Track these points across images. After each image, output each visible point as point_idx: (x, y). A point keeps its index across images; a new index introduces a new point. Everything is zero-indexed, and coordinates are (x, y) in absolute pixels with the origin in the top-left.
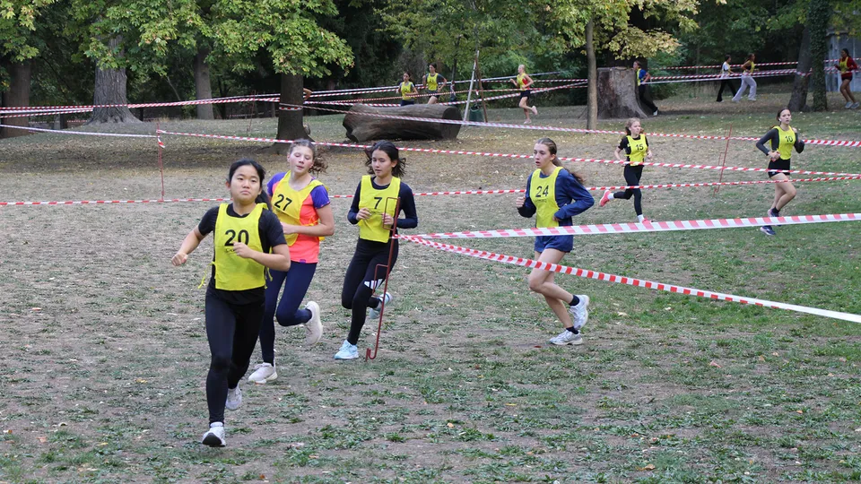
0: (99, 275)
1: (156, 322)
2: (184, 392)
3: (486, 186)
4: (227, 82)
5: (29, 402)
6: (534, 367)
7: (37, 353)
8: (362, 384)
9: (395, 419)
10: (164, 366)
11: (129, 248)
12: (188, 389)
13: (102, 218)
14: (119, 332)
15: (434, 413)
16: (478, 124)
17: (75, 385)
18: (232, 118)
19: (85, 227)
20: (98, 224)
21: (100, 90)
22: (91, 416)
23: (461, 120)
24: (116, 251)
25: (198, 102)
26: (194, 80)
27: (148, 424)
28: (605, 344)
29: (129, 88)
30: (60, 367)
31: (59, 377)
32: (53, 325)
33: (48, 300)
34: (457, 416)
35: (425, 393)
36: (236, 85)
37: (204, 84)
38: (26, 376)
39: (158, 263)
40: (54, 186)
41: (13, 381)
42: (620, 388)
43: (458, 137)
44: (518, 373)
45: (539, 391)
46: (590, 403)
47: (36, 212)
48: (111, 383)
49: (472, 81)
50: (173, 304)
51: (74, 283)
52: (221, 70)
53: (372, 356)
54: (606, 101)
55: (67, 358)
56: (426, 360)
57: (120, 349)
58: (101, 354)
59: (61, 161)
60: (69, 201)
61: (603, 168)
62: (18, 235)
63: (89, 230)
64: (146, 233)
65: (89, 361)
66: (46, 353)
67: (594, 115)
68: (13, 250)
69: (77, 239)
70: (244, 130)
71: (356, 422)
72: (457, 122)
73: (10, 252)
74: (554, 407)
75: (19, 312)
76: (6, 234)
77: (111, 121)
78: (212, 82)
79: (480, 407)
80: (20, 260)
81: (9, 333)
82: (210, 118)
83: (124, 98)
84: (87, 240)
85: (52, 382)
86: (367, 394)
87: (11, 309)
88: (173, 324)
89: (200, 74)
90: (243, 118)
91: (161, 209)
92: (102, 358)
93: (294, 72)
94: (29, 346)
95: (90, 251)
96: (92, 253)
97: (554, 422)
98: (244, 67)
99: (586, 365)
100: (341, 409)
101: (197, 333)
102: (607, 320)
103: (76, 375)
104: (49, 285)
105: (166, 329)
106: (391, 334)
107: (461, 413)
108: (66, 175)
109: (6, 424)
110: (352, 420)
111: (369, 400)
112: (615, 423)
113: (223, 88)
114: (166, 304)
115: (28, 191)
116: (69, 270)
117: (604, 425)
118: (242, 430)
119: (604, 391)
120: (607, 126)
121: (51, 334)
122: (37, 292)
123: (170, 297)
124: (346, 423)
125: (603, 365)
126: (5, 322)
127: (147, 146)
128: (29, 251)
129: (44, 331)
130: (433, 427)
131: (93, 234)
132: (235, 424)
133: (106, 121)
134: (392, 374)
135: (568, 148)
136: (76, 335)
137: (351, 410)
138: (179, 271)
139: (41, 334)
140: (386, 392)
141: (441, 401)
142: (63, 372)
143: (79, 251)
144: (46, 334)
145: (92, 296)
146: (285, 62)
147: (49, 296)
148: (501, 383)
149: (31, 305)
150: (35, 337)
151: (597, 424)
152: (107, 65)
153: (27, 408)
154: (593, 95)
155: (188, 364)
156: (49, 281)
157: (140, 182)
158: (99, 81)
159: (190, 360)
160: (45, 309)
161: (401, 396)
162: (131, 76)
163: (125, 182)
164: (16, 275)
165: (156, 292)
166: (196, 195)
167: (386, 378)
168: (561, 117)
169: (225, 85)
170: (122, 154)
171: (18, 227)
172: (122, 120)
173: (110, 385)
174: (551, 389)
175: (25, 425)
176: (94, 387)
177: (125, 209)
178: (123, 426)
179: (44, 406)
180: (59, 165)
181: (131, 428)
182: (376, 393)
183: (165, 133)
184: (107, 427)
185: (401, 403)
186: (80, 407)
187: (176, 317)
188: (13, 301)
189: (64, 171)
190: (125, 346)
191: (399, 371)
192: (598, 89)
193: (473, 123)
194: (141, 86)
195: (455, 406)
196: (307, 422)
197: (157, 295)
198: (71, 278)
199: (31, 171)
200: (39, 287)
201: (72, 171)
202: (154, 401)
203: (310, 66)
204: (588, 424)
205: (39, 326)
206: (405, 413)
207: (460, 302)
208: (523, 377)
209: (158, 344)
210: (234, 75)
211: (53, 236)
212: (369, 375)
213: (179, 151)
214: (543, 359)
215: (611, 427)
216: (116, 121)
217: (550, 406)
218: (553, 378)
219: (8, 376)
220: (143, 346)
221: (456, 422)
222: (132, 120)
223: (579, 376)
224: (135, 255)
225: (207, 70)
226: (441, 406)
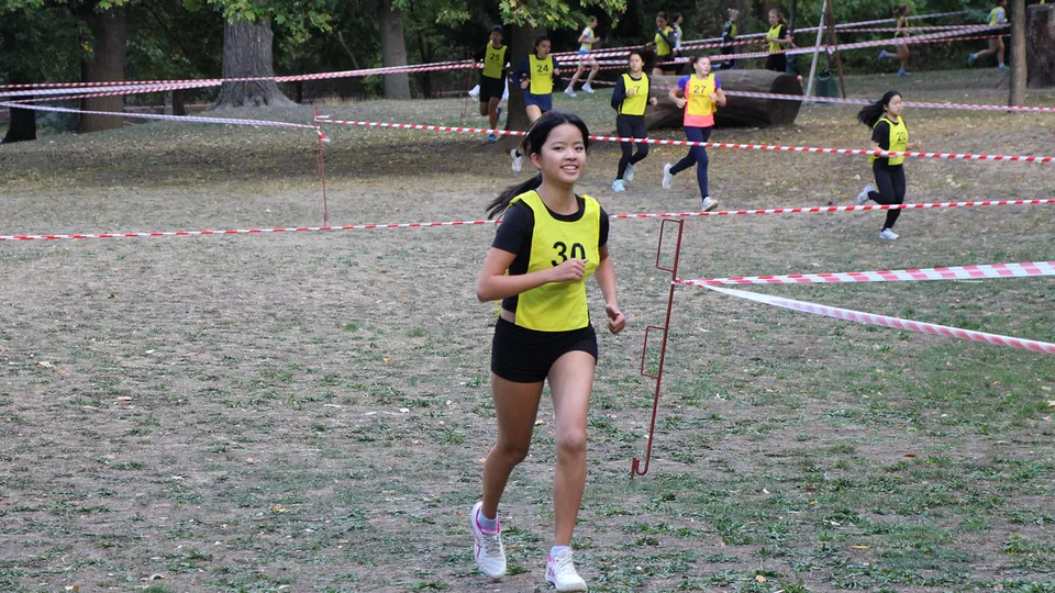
0: (222, 345)
1: (307, 418)
2: (345, 527)
3: (841, 200)
4: (433, 40)
5: (107, 543)
6: (901, 487)
7: (122, 467)
8: (624, 513)
9: (673, 570)
10: (316, 487)
11: (270, 303)
12: (351, 523)
13: (231, 257)
14: (249, 434)
15: (735, 560)
16: (831, 100)
17: (178, 516)
18: (441, 97)
19: (203, 271)
20: (224, 266)
21: (232, 54)
22: (202, 563)
23: (801, 94)
24: (249, 308)
25: (386, 70)
26: (379, 37)
27: (288, 576)
28: (1022, 453)
29: (277, 51)
30: (156, 489)
31: (155, 505)
32: (147, 423)
33: (142, 385)
34: (772, 564)
35: (723, 528)
36: (446, 43)
37: (395, 42)
38: (103, 502)
39: (314, 327)
40: (158, 207)
41: (84, 511)
42: (1040, 521)
43: (796, 121)
44: (877, 497)
45: (907, 525)
46: (989, 546)
47: (128, 249)
48: (234, 512)
49: (821, 28)
50: (334, 390)
51: (184, 359)
52: (424, 21)
53: (641, 468)
54: (1043, 59)
55: (167, 474)
56: (727, 476)
57: (250, 460)
58: (219, 468)
59: (170, 168)
60: (181, 228)
61: (1034, 168)
62: (101, 284)
63: (209, 276)
64: (298, 278)
65: (201, 479)
66: (136, 466)
67: (1020, 83)
68: (91, 307)
69: (191, 289)
70: (456, 115)
71: (611, 574)
72: (797, 98)
73: (87, 311)
74: (930, 551)
75: (97, 404)
76: (81, 282)
77: (248, 104)
78: (407, 40)
79: (810, 550)
80: (102, 323)
81: (79, 437)
82: (404, 97)
83: (269, 68)
84: (205, 291)
85: (143, 513)
86: (631, 530)
87: (88, 399)
88: (334, 422)
89: (388, 28)
90: (457, 96)
91: (322, 242)
92: (220, 474)
93: (533, 23)
94: (110, 457)
95: (210, 308)
96: (213, 312)
97: (928, 574)
98: (454, 15)
99: (987, 485)
100: (588, 553)
101: (370, 435)
102: (1028, 413)
103: (180, 500)
104: (147, 360)
105: (321, 429)
106: (674, 435)
107: (779, 561)
108: (176, 190)
109: (70, 576)
110: (605, 570)
111: (633, 539)
112: (1029, 577)
113: (425, 48)
114: (324, 390)
115: (117, 215)
116: (177, 338)
117: (1010, 580)
118: (432, 586)
119: (1014, 527)
120: (1044, 100)
121: (145, 438)
122: (127, 372)
123: (330, 380)
124: (596, 574)
125: (1015, 485)
126: (75, 419)
127: (305, 142)
128: (115, 309)
129: (134, 433)
130: (732, 581)
131: (216, 282)
132: (422, 576)
133: (241, 104)
134: (672, 498)
135: (976, 137)
136: (183, 439)
137: (604, 554)
138: (346, 339)
139: (130, 438)
140: (661, 526)
141: (747, 542)
142: (161, 496)
143: (192, 309)
144: (136, 438)
145: (210, 378)
146: (518, 6)
147: (144, 379)
148: (846, 512)
149: (117, 393)
150: (120, 443)
151: (999, 579)
152: (239, 15)
153: (103, 552)
154: (1020, 50)
155: (353, 483)
156: (146, 356)
157: (291, 200)
158: (229, 41)
159: (357, 477)
160: (137, 399)
161: (684, 533)
162: (280, 33)
163: (267, 200)
164: (95, 346)
165: (310, 371)
166: (378, 219)
167: (662, 505)
168: (967, 86)
169: (430, 45)
170: (264, 155)
171: (101, 270)
172: (266, 102)
173: (231, 517)
174: (927, 522)
175: (99, 578)
176: (207, 520)
177: (268, 241)
178: (249, 580)
179: (128, 548)
180: (166, 174)
181: (261, 582)
182: (644, 528)
183: (333, 121)
184: (224, 582)
185: (684, 544)
186: (184, 550)
187: (339, 411)
188: (90, 387)
189: (174, 184)
190: (258, 455)
191: (684, 493)
192: (1029, 40)
193: (823, 99)
194: (297, 48)
195: (770, 548)
196: (534, 573)
197: (311, 377)
198: (180, 350)
199: (123, 184)
200: (130, 364)
201: (186, 184)
202: (299, 541)
203: (559, 12)
204: (985, 578)
205: (126, 426)
206: (689, 559)
207: (788, 385)
208: (882, 502)
209: (308, 452)
210: (442, 28)
211: (153, 285)
212: (635, 500)
213: (353, 150)
214: (918, 476)
215: (1021, 584)
216: (257, 103)
217: (925, 550)
218: (931, 505)
219: (77, 503)
220: (285, 455)
221: (770, 575)
222: (281, 102)
223: (973, 502)
224: (279, 315)
225: (399, 21)
226: (749, 549)
